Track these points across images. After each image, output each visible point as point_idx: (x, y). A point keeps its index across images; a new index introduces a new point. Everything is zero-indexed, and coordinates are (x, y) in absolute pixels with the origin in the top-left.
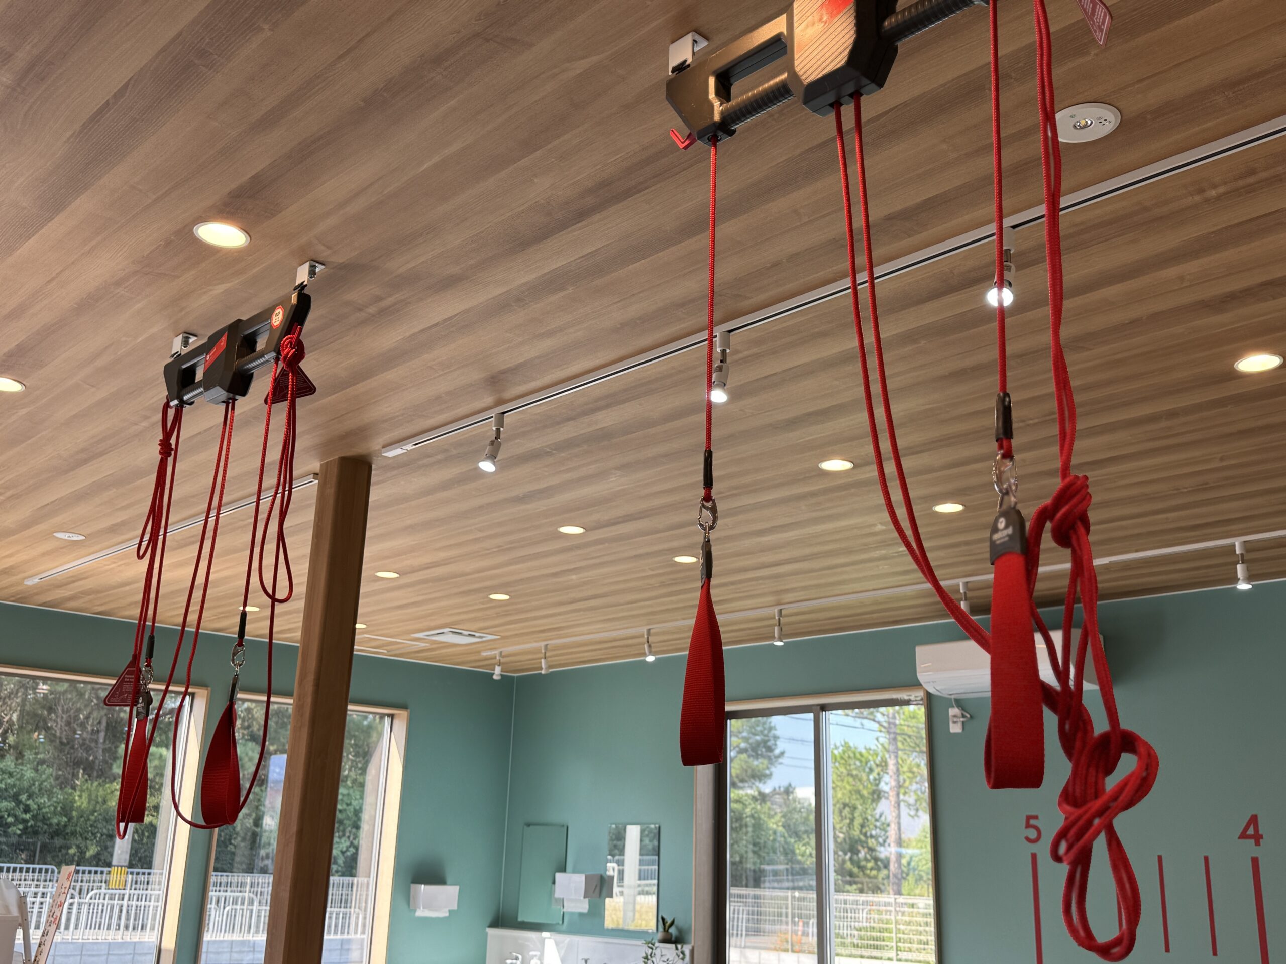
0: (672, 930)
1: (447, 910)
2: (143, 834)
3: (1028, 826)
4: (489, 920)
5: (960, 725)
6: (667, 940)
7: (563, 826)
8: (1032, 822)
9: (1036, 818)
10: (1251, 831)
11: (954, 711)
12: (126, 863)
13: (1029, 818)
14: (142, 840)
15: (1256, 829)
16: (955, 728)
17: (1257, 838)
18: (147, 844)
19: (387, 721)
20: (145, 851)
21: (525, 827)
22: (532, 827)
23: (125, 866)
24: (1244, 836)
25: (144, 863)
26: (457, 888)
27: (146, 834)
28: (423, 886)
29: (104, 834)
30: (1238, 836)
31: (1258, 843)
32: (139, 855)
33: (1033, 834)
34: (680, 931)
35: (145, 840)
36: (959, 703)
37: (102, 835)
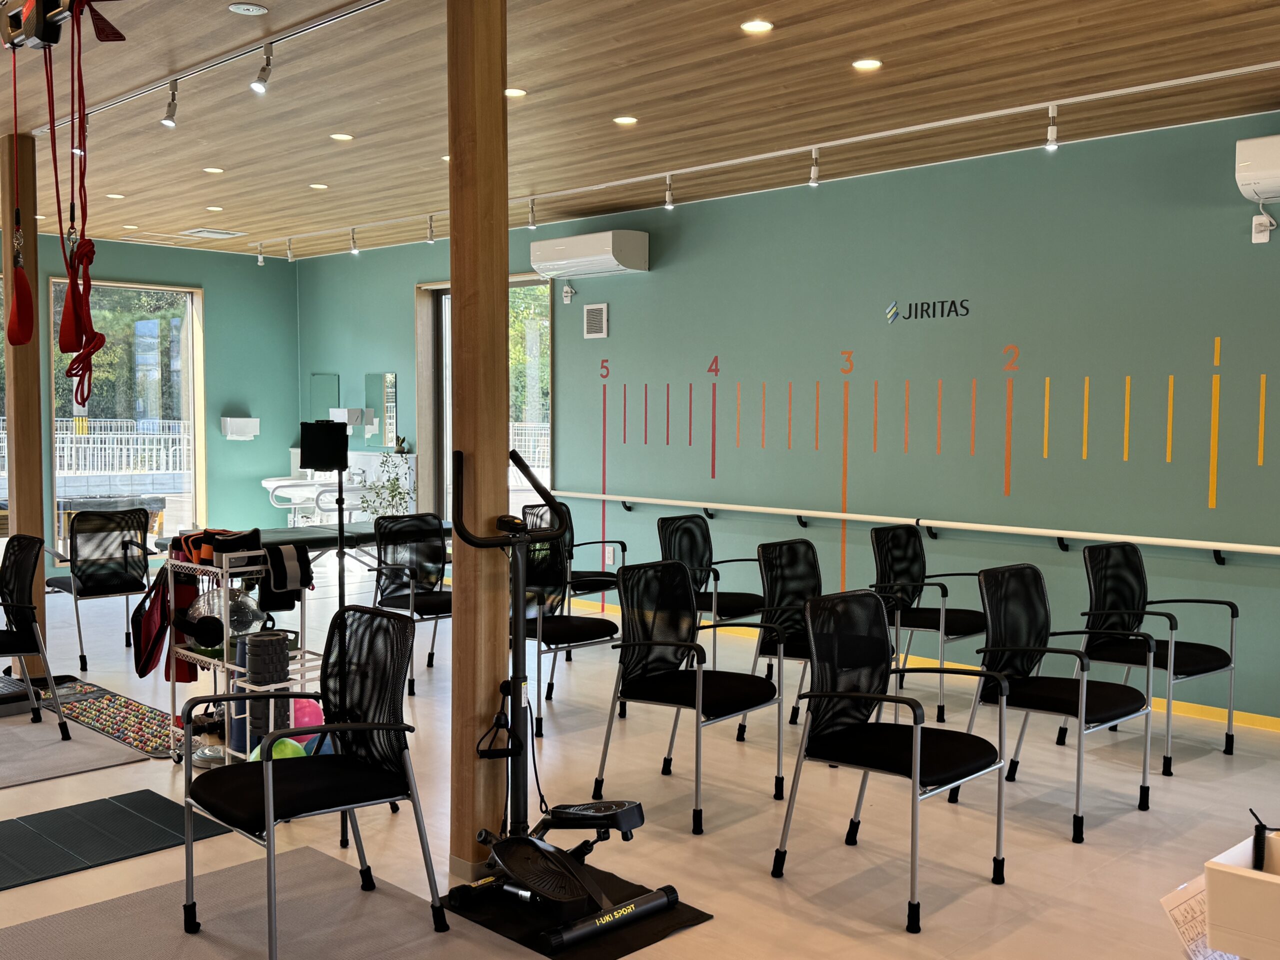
0: (405, 445)
1: (252, 435)
2: (102, 389)
3: (603, 367)
4: (291, 443)
5: (569, 298)
6: (401, 452)
7: (335, 375)
8: (605, 364)
9: (607, 361)
10: (714, 367)
11: (566, 289)
12: (87, 414)
13: (603, 361)
14: (102, 393)
15: (716, 366)
16: (567, 301)
17: (716, 371)
18: (107, 397)
19: (189, 297)
20: (106, 403)
21: (312, 376)
22: (316, 376)
23: (85, 416)
24: (710, 370)
25: (107, 414)
26: (258, 420)
27: (105, 388)
28: (229, 419)
29: (66, 389)
30: (707, 370)
31: (716, 375)
32: (102, 407)
33: (604, 372)
34: (410, 445)
35: (105, 394)
36: (570, 283)
37: (63, 390)
